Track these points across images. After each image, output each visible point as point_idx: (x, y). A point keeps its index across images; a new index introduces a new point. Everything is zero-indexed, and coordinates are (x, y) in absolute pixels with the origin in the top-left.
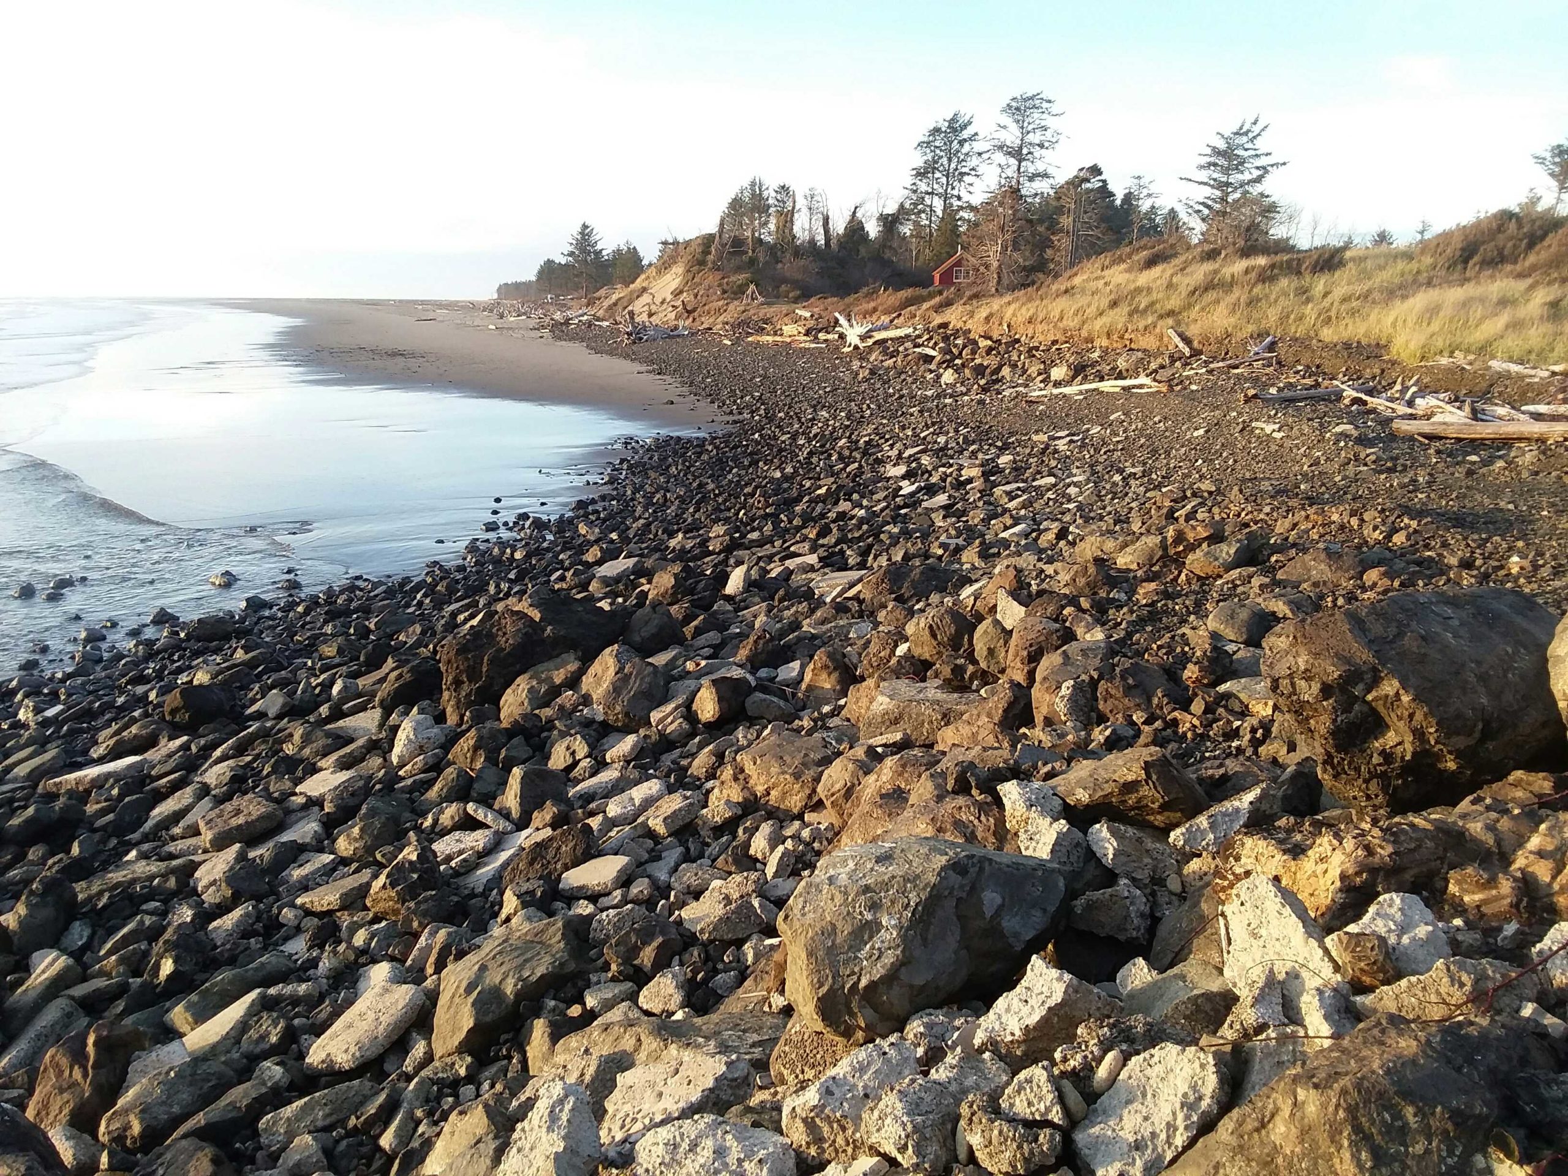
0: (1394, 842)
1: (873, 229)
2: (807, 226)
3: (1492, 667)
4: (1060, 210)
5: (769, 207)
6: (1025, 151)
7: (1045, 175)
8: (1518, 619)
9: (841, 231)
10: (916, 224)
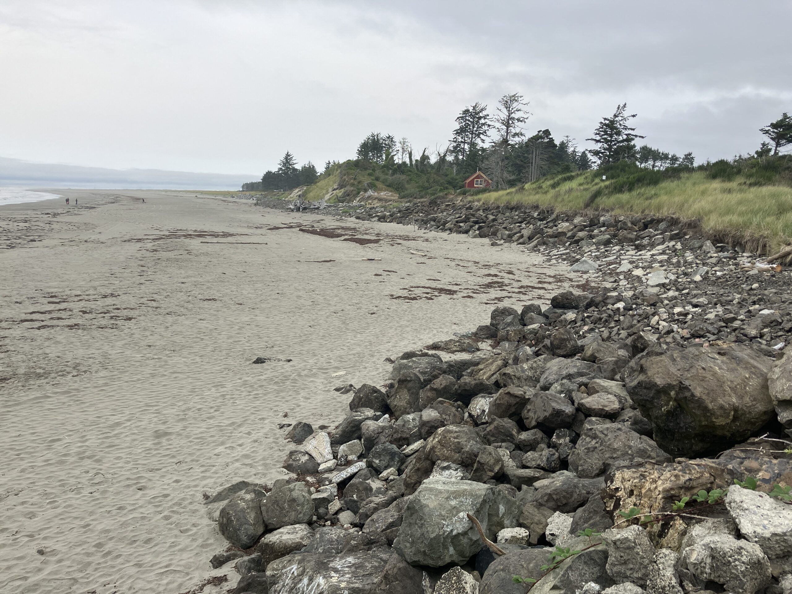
0: (689, 474)
1: (433, 160)
2: (401, 157)
3: (738, 384)
4: (527, 152)
5: (382, 147)
6: (510, 122)
7: (522, 134)
8: (752, 361)
9: (419, 159)
10: (456, 157)
